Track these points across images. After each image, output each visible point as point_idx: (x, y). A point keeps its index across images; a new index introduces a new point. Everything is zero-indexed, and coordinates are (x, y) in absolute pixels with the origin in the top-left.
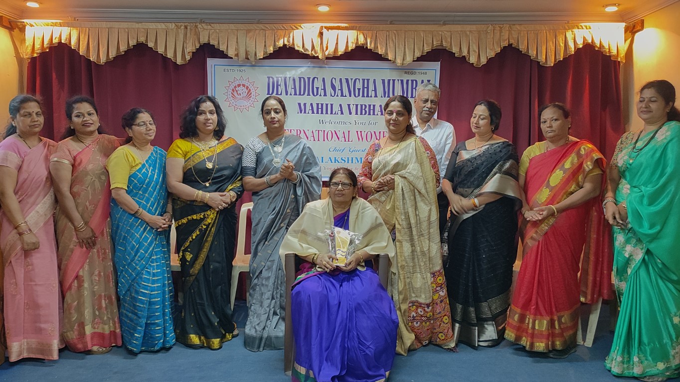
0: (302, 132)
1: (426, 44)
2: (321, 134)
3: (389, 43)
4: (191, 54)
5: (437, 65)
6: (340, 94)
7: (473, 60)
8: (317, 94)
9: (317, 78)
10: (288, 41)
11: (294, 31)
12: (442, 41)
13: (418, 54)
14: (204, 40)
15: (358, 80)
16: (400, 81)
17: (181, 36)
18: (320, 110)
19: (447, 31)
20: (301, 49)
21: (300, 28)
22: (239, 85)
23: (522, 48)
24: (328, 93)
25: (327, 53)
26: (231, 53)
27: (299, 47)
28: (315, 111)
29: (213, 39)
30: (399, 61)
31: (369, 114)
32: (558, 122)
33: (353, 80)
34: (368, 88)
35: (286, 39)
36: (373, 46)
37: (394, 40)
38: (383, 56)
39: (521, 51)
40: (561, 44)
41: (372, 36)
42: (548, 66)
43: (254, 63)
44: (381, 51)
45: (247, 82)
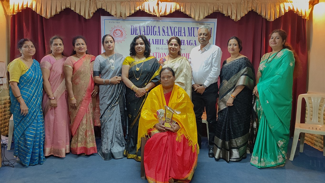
1: (210, 9)
2: (158, 55)
3: (192, 9)
4: (93, 13)
5: (215, 20)
6: (167, 35)
7: (234, 18)
9: (156, 27)
10: (142, 8)
11: (145, 2)
12: (218, 8)
13: (206, 15)
14: (99, 7)
15: (176, 27)
16: (197, 28)
17: (88, 5)
18: (157, 42)
19: (221, 3)
20: (148, 12)
21: (147, 1)
22: (117, 30)
23: (258, 12)
24: (161, 34)
25: (161, 14)
26: (113, 13)
27: (147, 10)
28: (155, 43)
29: (104, 6)
30: (197, 18)
33: (174, 28)
34: (181, 31)
35: (140, 7)
36: (184, 10)
37: (195, 8)
38: (188, 16)
39: (258, 13)
40: (278, 10)
41: (183, 5)
42: (271, 21)
43: (124, 19)
44: (188, 13)
45: (121, 28)
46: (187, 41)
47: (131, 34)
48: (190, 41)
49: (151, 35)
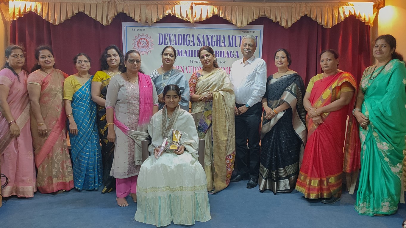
0: (180, 67)
1: (255, 14)
2: (192, 69)
3: (233, 13)
4: (112, 19)
5: (261, 27)
7: (283, 24)
8: (189, 45)
9: (189, 35)
10: (172, 12)
11: (175, 6)
12: (265, 13)
13: (250, 20)
14: (120, 10)
15: (214, 36)
16: (239, 37)
17: (106, 8)
18: (191, 54)
19: (268, 6)
20: (180, 17)
21: (179, 4)
22: (142, 39)
23: (313, 17)
24: (196, 44)
25: (195, 19)
26: (137, 18)
27: (178, 15)
28: (188, 55)
29: (125, 10)
30: (239, 25)
31: (221, 57)
32: (331, 62)
33: (211, 36)
34: (220, 41)
35: (170, 11)
36: (223, 15)
37: (236, 12)
38: (229, 21)
39: (312, 19)
40: (336, 15)
41: (223, 9)
42: (328, 28)
43: (150, 25)
44: (228, 18)
45: (146, 37)
46: (228, 52)
47: (159, 44)
48: (231, 52)
49: (184, 45)
